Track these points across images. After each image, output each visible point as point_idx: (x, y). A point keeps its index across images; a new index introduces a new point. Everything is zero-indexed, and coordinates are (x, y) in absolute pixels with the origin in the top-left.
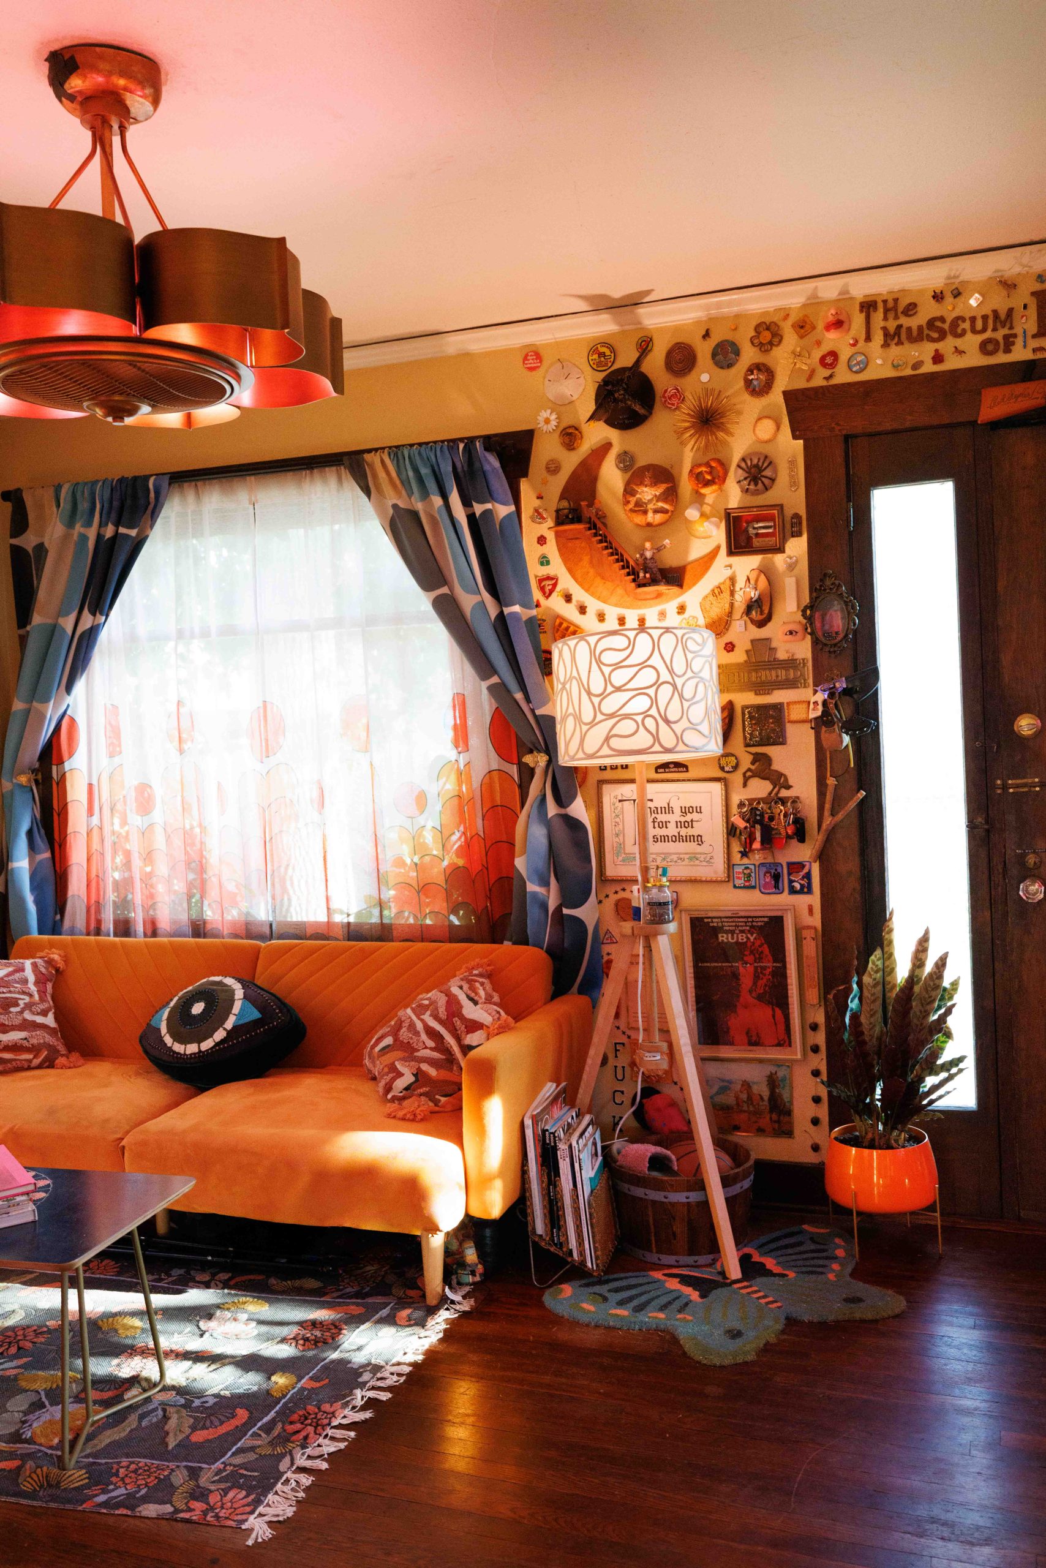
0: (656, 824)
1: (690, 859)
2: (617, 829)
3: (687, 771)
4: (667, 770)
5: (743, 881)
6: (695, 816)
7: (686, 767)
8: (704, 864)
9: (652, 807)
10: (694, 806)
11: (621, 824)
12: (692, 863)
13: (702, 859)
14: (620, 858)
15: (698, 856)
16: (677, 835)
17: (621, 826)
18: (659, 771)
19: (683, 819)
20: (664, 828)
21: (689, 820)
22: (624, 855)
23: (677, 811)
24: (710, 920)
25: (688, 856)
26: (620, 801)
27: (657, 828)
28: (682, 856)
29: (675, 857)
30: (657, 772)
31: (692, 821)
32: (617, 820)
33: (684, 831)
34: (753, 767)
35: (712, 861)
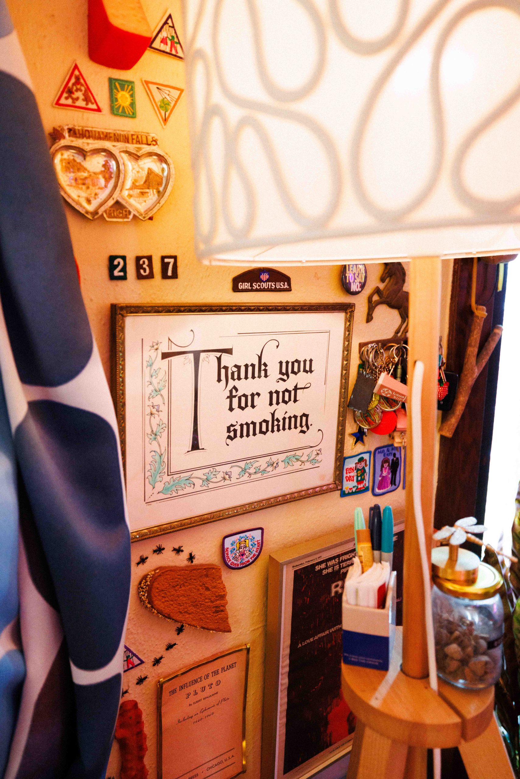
0: (235, 401)
1: (287, 462)
2: (155, 421)
3: (289, 290)
4: (255, 285)
5: (355, 483)
6: (301, 379)
7: (286, 279)
8: (308, 465)
9: (230, 365)
10: (302, 359)
11: (164, 408)
12: (289, 468)
13: (304, 458)
14: (159, 486)
15: (299, 453)
16: (269, 418)
17: (164, 416)
18: (241, 286)
19: (281, 386)
20: (249, 408)
21: (291, 388)
22: (167, 478)
23: (273, 370)
24: (323, 566)
25: (282, 457)
26: (165, 356)
27: (237, 410)
28: (274, 458)
29: (262, 463)
30: (235, 289)
31: (296, 389)
32: (157, 400)
33: (281, 411)
34: (382, 286)
35: (319, 458)
